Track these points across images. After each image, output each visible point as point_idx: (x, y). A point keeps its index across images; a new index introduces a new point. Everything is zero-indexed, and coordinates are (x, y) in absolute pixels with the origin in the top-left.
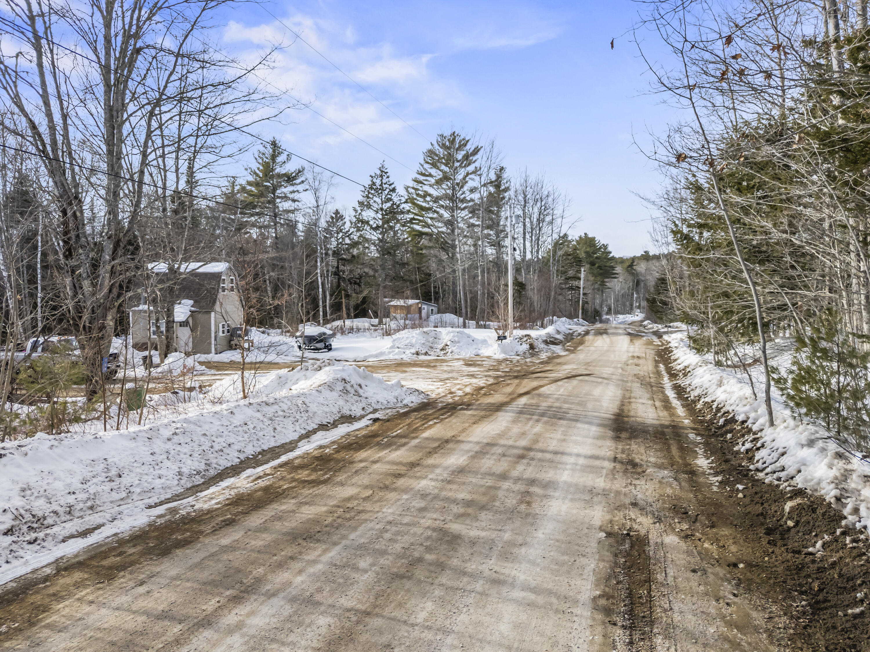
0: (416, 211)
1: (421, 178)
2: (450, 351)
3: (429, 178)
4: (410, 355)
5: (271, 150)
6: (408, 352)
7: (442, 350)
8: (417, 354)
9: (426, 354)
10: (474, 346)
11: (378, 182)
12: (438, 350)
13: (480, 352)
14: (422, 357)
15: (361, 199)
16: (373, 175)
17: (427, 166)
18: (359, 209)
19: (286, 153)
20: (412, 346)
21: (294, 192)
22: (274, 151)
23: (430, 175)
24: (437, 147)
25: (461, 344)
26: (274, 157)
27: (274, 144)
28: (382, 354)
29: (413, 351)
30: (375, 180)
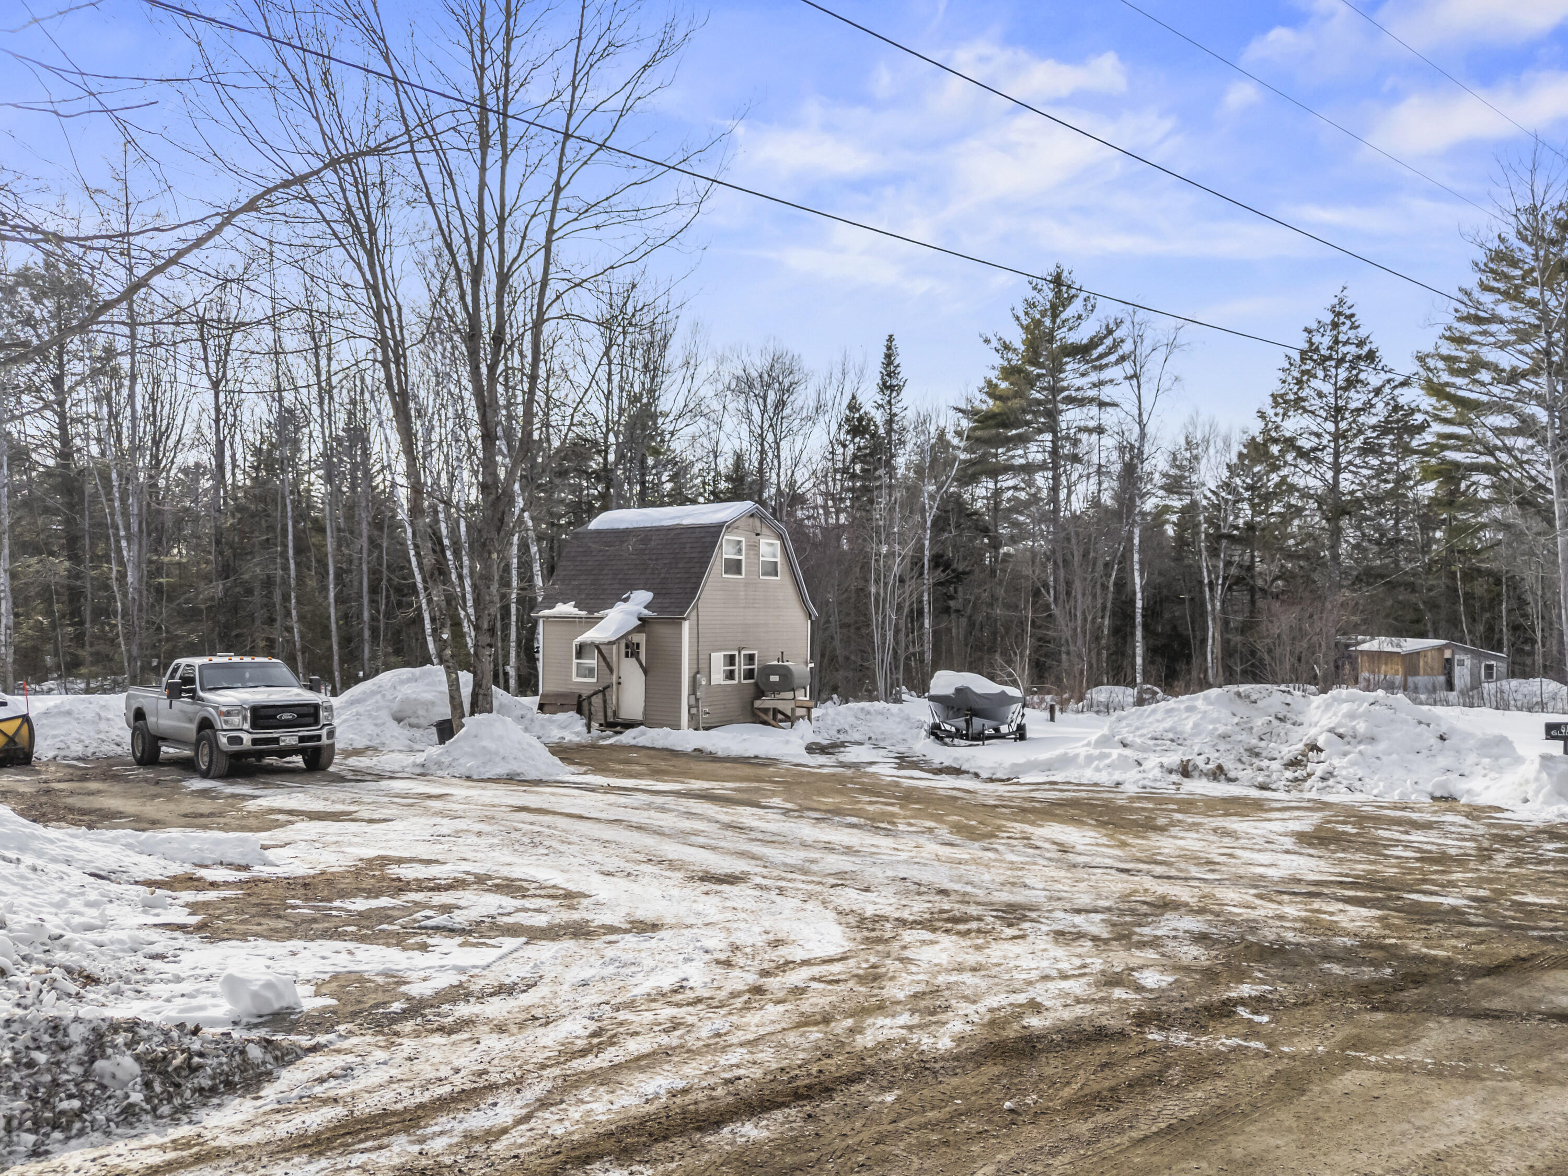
0: (1451, 412)
1: (1468, 329)
2: (1320, 770)
3: (1494, 328)
4: (1157, 772)
5: (1051, 295)
6: (1152, 762)
7: (1294, 763)
8: (1185, 771)
9: (1218, 773)
10: (1443, 761)
11: (1325, 342)
12: (1275, 765)
13: (1459, 787)
14: (1199, 787)
15: (1278, 388)
16: (1314, 326)
17: (1487, 299)
18: (1270, 412)
19: (1083, 295)
20: (1177, 740)
21: (1100, 384)
22: (1058, 294)
23: (1496, 319)
24: (1515, 242)
25: (1381, 746)
26: (1055, 310)
27: (1057, 281)
28: (1066, 761)
29: (1173, 759)
30: (1317, 339)
